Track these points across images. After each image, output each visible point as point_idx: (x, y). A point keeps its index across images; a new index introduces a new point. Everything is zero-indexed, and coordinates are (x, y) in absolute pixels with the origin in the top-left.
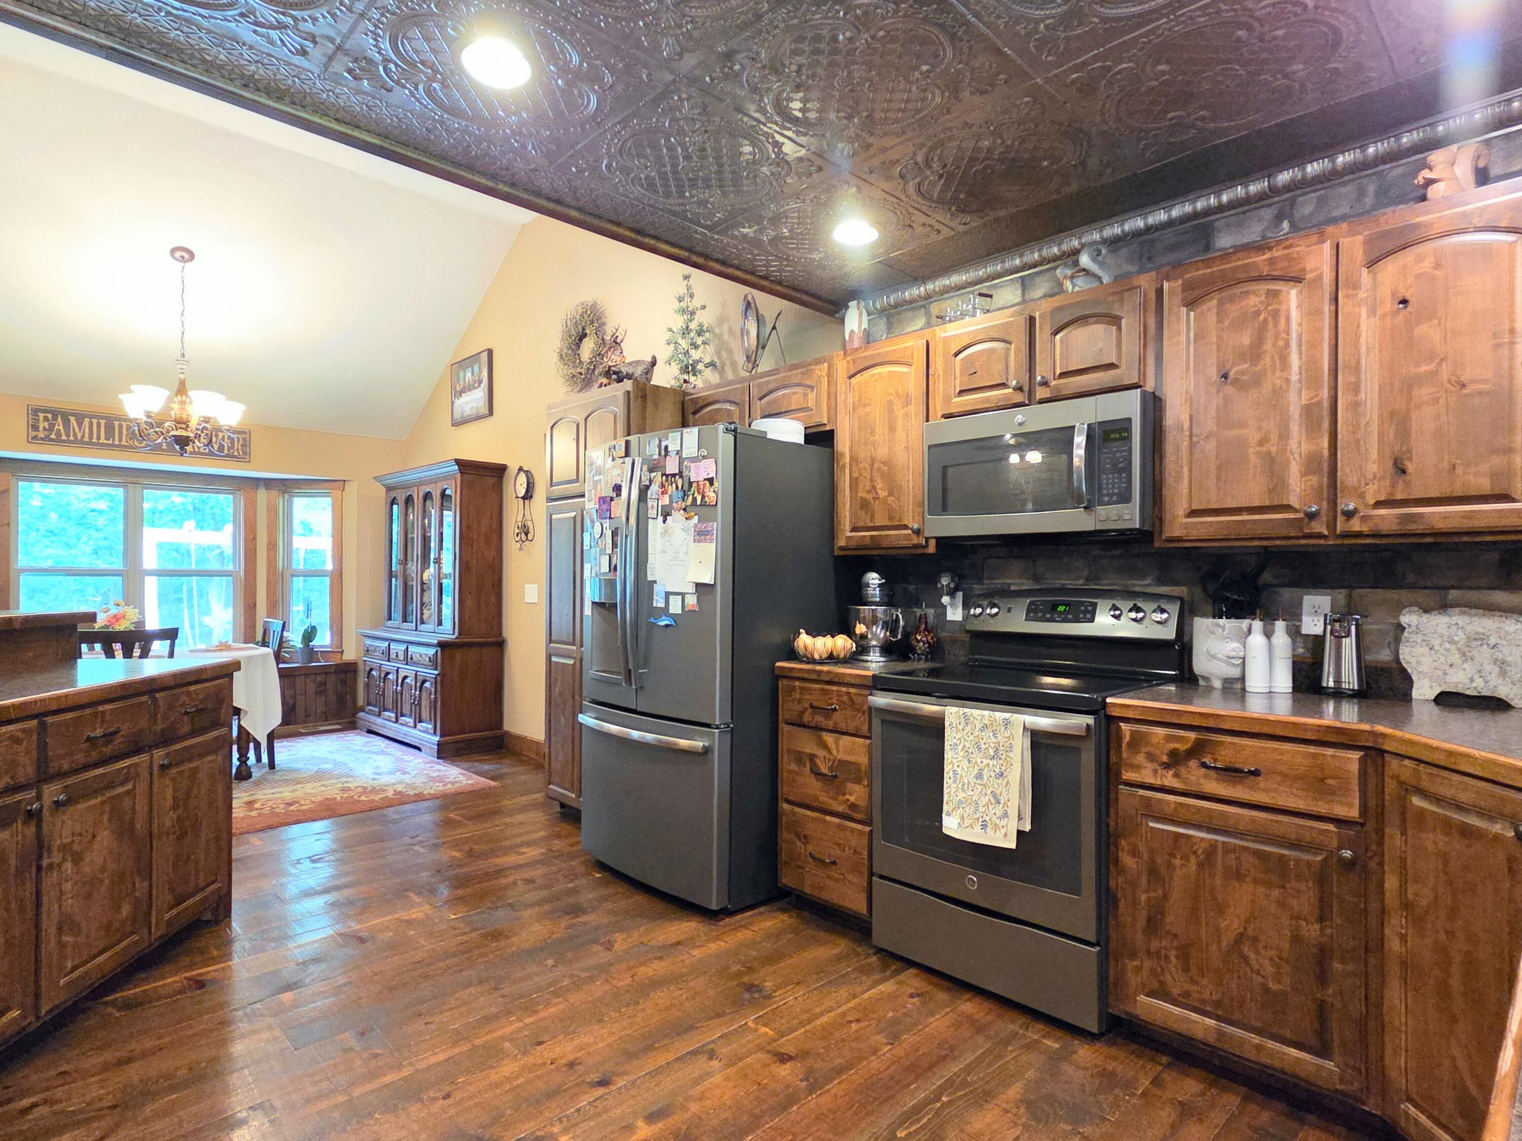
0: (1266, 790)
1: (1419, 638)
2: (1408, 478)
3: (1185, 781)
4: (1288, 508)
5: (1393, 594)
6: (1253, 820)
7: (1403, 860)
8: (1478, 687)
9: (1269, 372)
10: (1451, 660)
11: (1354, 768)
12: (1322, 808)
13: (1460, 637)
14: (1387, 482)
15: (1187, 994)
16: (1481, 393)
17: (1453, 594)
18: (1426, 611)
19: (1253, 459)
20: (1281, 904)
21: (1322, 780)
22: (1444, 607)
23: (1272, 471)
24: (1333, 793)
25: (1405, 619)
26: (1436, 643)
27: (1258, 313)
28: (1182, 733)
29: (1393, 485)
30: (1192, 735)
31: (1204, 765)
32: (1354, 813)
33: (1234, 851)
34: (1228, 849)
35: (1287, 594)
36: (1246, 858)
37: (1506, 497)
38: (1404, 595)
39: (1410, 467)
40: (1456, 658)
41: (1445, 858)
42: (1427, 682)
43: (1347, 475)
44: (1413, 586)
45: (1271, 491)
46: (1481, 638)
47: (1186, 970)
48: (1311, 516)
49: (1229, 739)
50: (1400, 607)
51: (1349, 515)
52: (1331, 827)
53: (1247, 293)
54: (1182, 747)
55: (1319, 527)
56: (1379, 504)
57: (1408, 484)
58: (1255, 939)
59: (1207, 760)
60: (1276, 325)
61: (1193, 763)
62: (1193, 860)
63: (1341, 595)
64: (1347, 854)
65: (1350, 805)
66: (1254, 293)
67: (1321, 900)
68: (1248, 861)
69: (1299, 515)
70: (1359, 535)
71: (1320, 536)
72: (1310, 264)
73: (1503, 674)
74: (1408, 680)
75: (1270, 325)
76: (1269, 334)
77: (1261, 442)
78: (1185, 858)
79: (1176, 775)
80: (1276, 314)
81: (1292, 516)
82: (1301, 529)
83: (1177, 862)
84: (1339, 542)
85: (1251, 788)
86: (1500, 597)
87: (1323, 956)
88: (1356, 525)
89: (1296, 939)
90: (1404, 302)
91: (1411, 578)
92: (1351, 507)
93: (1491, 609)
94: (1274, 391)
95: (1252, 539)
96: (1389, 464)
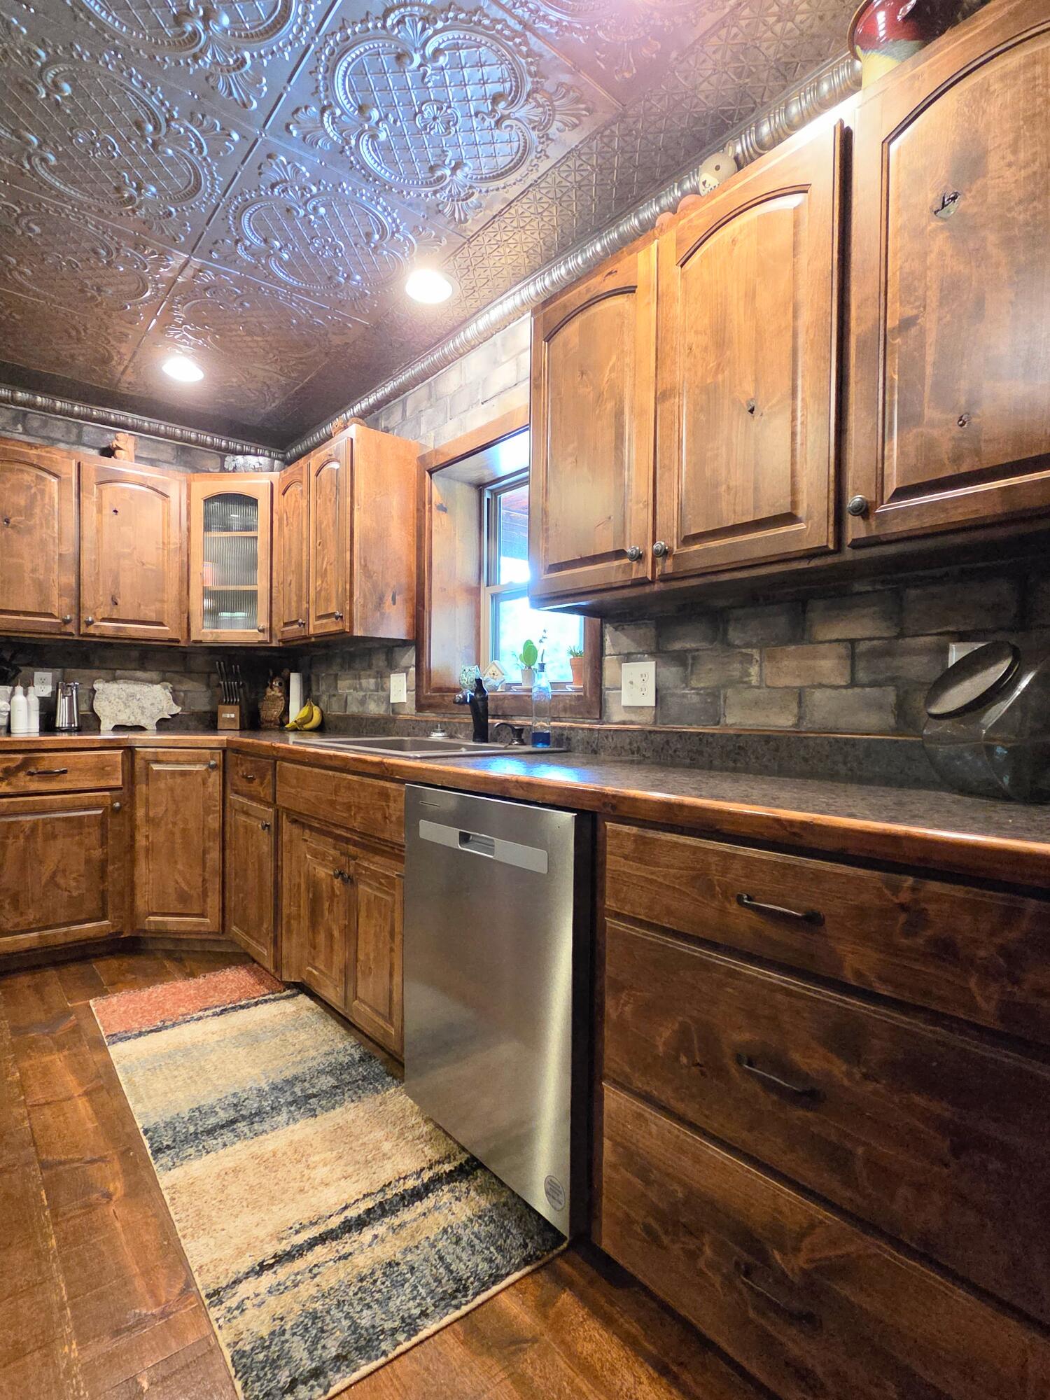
0: (70, 781)
1: (104, 697)
2: (118, 607)
3: (16, 786)
4: (51, 615)
5: (87, 672)
6: (62, 800)
7: (147, 799)
8: (131, 721)
9: (38, 527)
10: (120, 708)
11: (119, 759)
12: (103, 784)
13: (124, 695)
14: (109, 608)
15: (17, 925)
16: (151, 570)
17: (119, 672)
18: (107, 681)
19: (28, 581)
20: (80, 844)
21: (103, 769)
22: (114, 679)
23: (41, 591)
24: (108, 775)
25: (96, 686)
26: (112, 698)
27: (30, 487)
28: (12, 756)
29: (112, 610)
30: (20, 756)
31: (31, 774)
32: (119, 783)
33: (50, 823)
34: (45, 822)
35: (25, 671)
36: (59, 825)
37: (161, 624)
38: (94, 673)
39: (119, 602)
40: (122, 707)
41: (172, 790)
42: (108, 721)
43: (87, 600)
44: (98, 668)
45: (41, 604)
46: (133, 696)
47: (16, 908)
48: (66, 622)
49: (46, 755)
50: (93, 680)
51: (89, 624)
52: (107, 793)
53: (22, 471)
54: (12, 765)
55: (70, 628)
56: (104, 620)
57: (118, 610)
58: (64, 871)
59: (32, 770)
60: (42, 499)
61: (22, 774)
62: (22, 836)
63: (58, 672)
64: (117, 805)
65: (117, 779)
66: (28, 473)
67: (102, 835)
68: (60, 827)
69: (58, 621)
70: (93, 636)
71: (71, 634)
72: (64, 470)
73: (143, 713)
74: (98, 720)
75: (39, 498)
76: (38, 503)
77: (34, 571)
78: (16, 837)
79: (9, 784)
80: (42, 492)
81: (54, 620)
82: (60, 629)
83: (10, 841)
84: (80, 639)
85: (60, 781)
86: (139, 674)
87: (104, 863)
88: (91, 630)
89: (88, 861)
90: (116, 511)
91: (97, 663)
92: (90, 619)
93: (137, 680)
94: (41, 540)
95: (24, 632)
96: (110, 598)
